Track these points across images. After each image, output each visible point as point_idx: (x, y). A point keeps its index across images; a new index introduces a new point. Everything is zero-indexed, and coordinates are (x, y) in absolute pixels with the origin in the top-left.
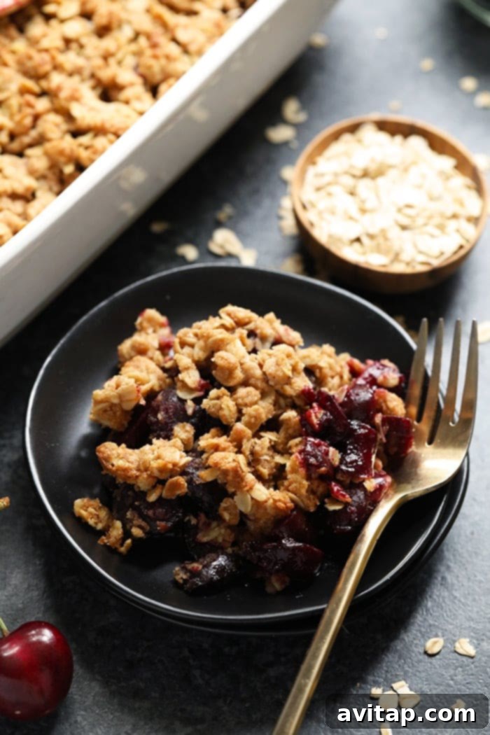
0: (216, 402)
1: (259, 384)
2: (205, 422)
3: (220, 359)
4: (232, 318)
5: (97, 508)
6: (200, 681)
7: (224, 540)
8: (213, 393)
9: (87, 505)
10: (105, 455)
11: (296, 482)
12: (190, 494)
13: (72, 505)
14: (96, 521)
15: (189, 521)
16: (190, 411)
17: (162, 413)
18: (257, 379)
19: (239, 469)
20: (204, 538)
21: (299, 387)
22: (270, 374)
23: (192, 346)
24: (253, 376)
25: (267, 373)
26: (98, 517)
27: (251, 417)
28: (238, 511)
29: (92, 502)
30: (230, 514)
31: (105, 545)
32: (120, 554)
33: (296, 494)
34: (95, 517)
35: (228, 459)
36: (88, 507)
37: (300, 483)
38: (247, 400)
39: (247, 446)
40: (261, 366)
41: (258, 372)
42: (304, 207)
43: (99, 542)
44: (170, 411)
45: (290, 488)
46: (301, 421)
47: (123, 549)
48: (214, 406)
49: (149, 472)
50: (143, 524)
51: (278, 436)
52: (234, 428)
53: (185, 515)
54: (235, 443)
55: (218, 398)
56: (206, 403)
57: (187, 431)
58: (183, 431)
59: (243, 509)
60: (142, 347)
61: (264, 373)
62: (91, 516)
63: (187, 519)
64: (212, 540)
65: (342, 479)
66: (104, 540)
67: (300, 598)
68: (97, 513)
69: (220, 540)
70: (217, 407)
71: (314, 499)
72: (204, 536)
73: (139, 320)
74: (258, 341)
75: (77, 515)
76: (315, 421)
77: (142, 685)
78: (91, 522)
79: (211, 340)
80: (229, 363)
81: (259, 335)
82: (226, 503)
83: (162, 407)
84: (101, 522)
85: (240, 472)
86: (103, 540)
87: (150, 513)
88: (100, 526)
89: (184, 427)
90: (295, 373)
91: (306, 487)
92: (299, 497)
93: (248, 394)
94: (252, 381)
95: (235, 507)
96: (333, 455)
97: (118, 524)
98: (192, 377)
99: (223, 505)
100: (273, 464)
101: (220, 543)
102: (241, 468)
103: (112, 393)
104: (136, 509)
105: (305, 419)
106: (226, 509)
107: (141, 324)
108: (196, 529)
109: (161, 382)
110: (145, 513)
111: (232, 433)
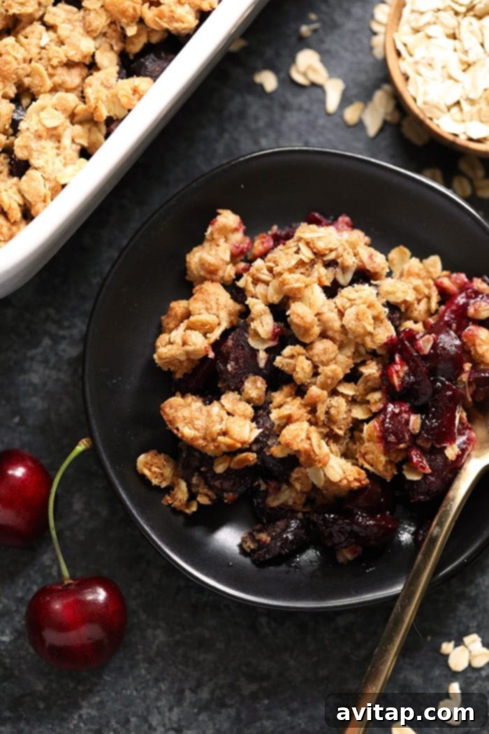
0: (290, 361)
1: (338, 337)
2: (277, 379)
3: (295, 316)
4: (311, 249)
5: (162, 466)
6: (267, 631)
7: (294, 503)
8: (288, 350)
9: (150, 463)
10: (171, 418)
11: (373, 453)
12: (259, 463)
13: (135, 462)
14: (160, 480)
15: (259, 486)
16: (262, 364)
17: (233, 363)
18: (335, 331)
19: (312, 453)
20: (274, 502)
21: (381, 340)
22: (350, 329)
23: (267, 283)
24: (331, 329)
25: (347, 327)
26: (162, 475)
27: (327, 377)
28: (310, 483)
29: (156, 461)
30: (302, 484)
31: (169, 505)
32: (185, 514)
33: (372, 466)
34: (159, 476)
35: (300, 435)
36: (152, 465)
37: (377, 458)
38: (324, 358)
39: (321, 410)
40: (341, 314)
41: (337, 324)
42: (399, 54)
43: (163, 502)
44: (241, 361)
45: (366, 457)
46: (381, 376)
47: (188, 511)
48: (288, 364)
49: (216, 444)
50: (210, 493)
51: (356, 388)
52: (308, 392)
53: (253, 482)
54: (309, 408)
55: (292, 357)
56: (279, 361)
57: (257, 388)
58: (255, 387)
59: (316, 482)
60: (212, 268)
61: (343, 326)
62: (155, 476)
63: (256, 483)
64: (282, 504)
65: (422, 444)
66: (168, 499)
67: (370, 572)
68: (161, 471)
69: (290, 503)
70: (291, 367)
71: (391, 470)
72: (274, 500)
73: (210, 230)
74: (338, 270)
75: (140, 472)
76: (396, 381)
77: (207, 634)
78: (155, 482)
79: (286, 287)
80: (305, 322)
81: (340, 264)
82: (297, 474)
83: (232, 356)
84: (165, 480)
85: (313, 456)
86: (167, 501)
87: (217, 483)
88: (164, 485)
89: (255, 382)
90: (377, 323)
91: (384, 462)
92: (376, 469)
93: (325, 351)
94: (330, 333)
95: (307, 477)
96: (413, 425)
97: (183, 485)
98: (264, 325)
99: (294, 475)
100: (350, 420)
101: (290, 506)
102: (313, 451)
103: (178, 352)
104: (202, 475)
105: (385, 376)
106: (297, 479)
107: (212, 234)
108: (266, 493)
109: (232, 318)
110: (212, 483)
111: (306, 397)
